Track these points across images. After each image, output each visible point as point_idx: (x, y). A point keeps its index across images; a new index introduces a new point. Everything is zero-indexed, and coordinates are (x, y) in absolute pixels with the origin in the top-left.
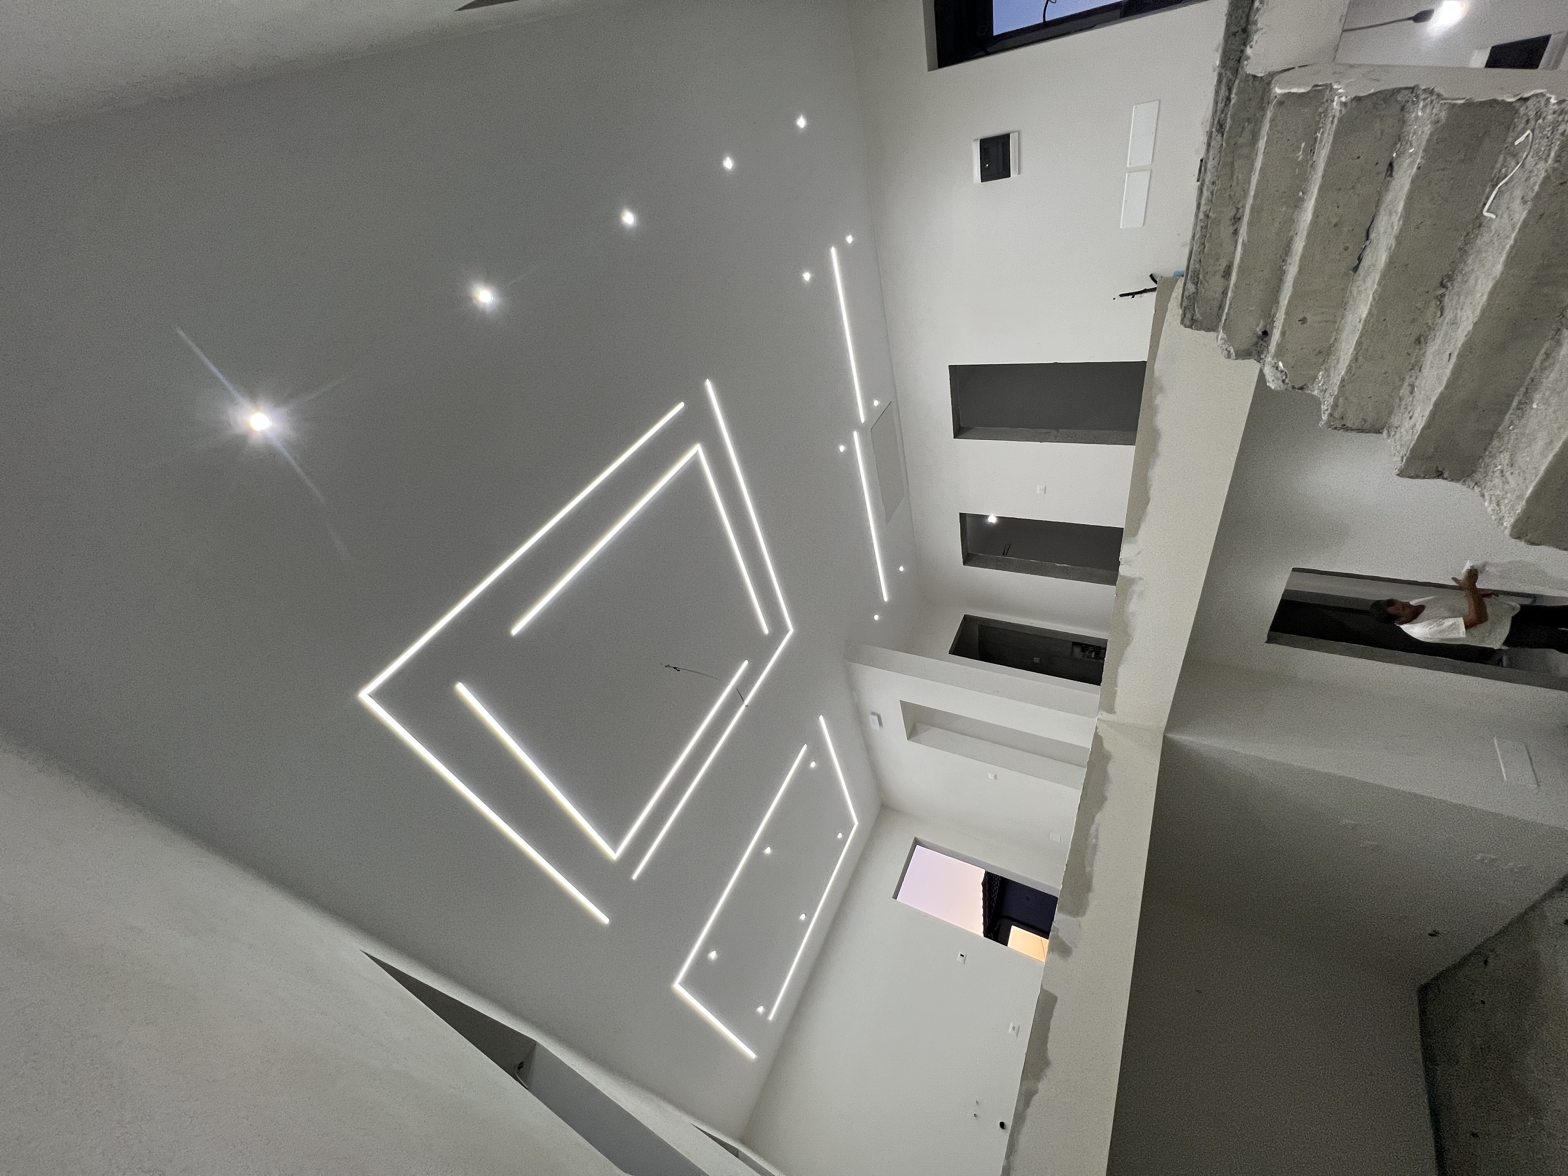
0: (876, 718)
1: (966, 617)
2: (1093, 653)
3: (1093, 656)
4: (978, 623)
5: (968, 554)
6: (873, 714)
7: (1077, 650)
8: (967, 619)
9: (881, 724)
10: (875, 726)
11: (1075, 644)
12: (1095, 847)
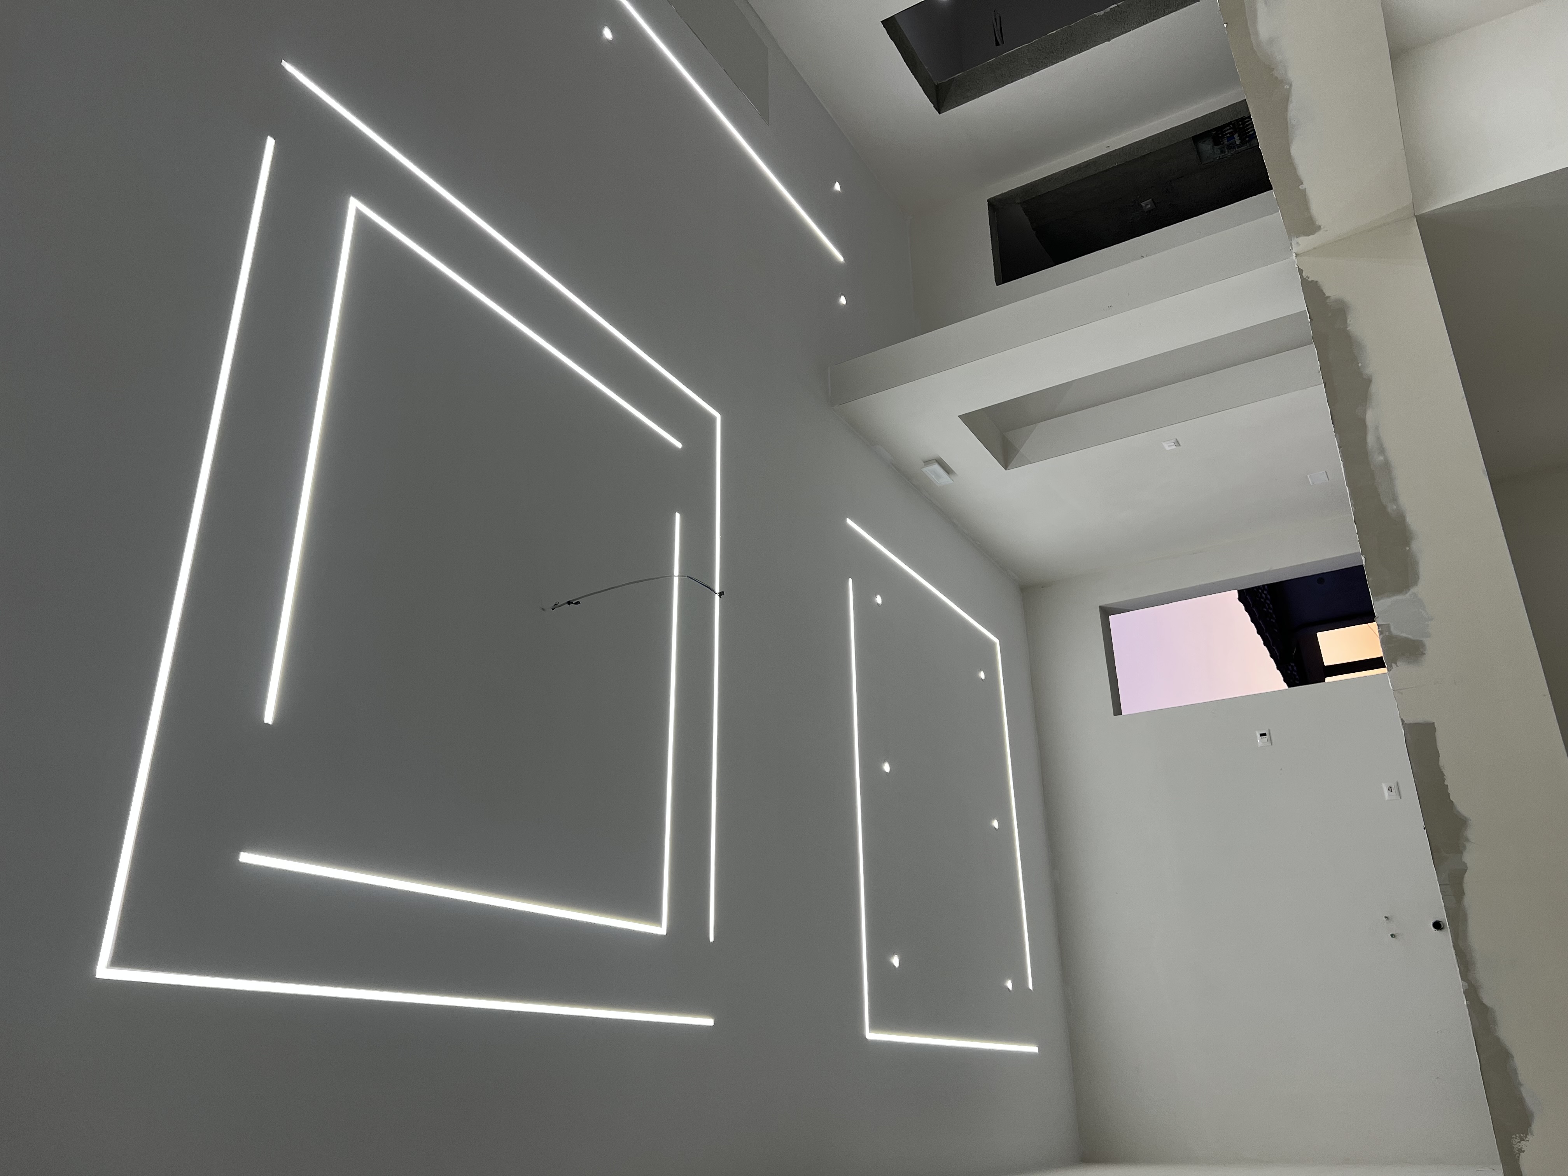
0: (936, 467)
1: (993, 204)
2: (1236, 136)
3: (1238, 142)
4: (1018, 201)
5: (937, 87)
6: (928, 462)
7: (1207, 147)
8: (996, 206)
9: (948, 470)
10: (944, 479)
11: (1197, 139)
12: (1387, 466)
